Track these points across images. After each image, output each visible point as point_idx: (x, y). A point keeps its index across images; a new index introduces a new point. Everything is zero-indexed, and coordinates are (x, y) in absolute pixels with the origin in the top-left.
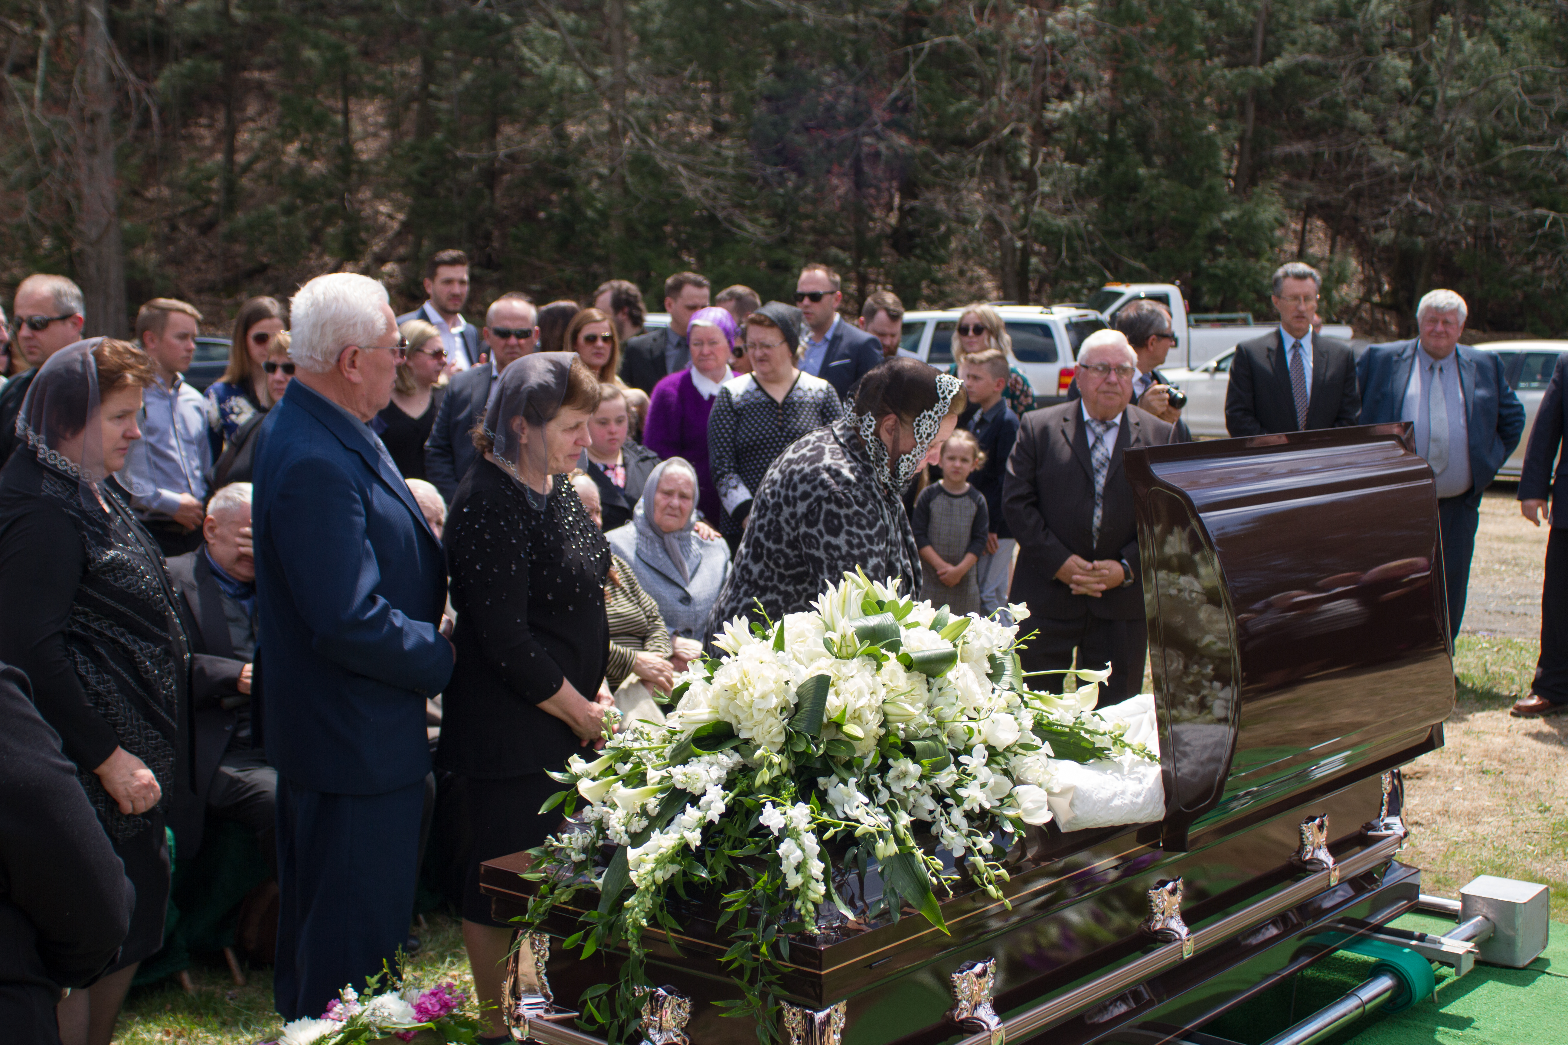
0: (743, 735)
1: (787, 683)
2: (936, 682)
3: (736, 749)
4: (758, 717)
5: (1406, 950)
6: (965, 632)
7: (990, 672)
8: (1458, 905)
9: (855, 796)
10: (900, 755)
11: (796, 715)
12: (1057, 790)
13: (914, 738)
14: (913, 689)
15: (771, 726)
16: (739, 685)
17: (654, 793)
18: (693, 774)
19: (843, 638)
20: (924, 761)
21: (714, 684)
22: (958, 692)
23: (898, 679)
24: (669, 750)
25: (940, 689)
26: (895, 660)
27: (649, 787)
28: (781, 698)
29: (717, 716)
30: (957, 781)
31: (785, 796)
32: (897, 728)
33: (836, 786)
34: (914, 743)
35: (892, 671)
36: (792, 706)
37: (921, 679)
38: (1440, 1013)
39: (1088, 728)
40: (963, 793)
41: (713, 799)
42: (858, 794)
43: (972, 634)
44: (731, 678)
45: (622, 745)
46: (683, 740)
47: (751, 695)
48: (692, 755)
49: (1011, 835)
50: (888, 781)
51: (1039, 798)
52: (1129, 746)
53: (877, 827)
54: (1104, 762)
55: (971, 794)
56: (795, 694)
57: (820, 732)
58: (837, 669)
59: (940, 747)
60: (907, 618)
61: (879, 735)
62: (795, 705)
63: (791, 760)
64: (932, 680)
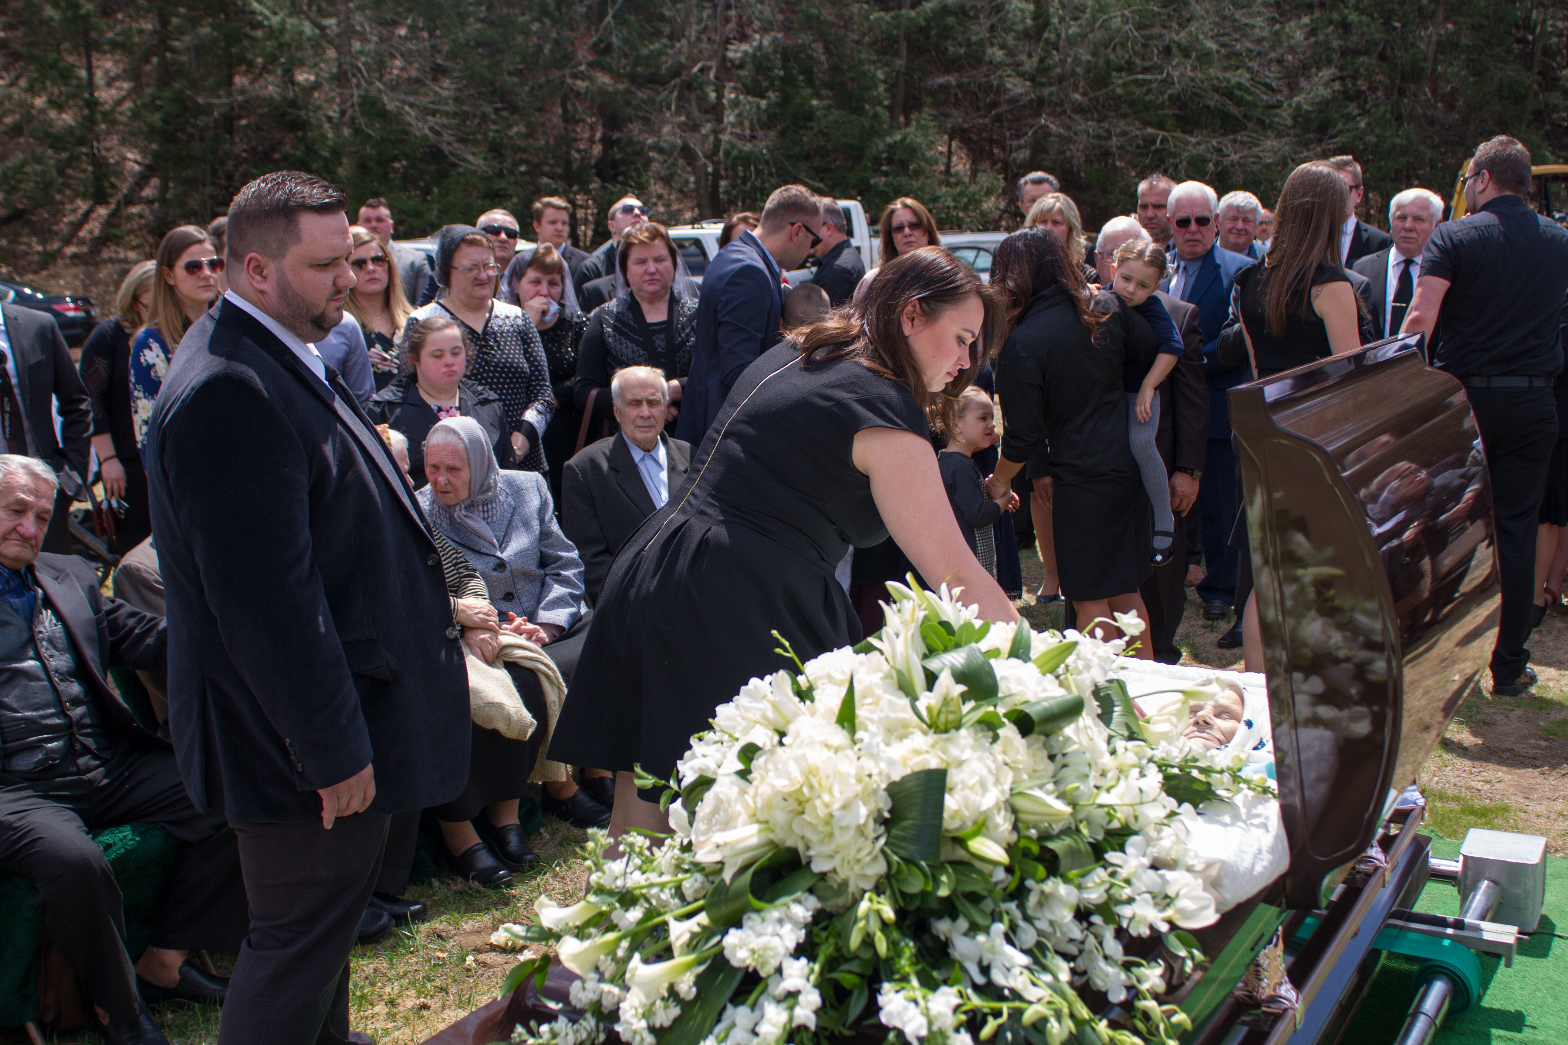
0: (818, 867)
1: (870, 776)
2: (1054, 744)
3: (811, 891)
4: (842, 839)
5: (1446, 942)
6: (1070, 660)
7: (1099, 711)
8: (1456, 866)
9: (1004, 953)
10: (1041, 871)
11: (894, 831)
12: (1199, 867)
13: (1049, 837)
14: (1035, 762)
15: (859, 851)
16: (805, 790)
17: (689, 967)
18: (766, 948)
19: (946, 701)
20: (1073, 873)
21: (755, 783)
22: (1088, 755)
23: (1018, 752)
24: (691, 883)
25: (1064, 755)
26: (1005, 720)
27: (680, 959)
28: (873, 806)
29: (771, 836)
30: (1107, 891)
31: (907, 969)
32: (1028, 828)
33: (966, 934)
34: (1051, 845)
35: (1008, 740)
36: (887, 815)
37: (1040, 745)
38: (1485, 1009)
39: (1202, 764)
40: (1126, 911)
41: (800, 987)
42: (1009, 949)
43: (1080, 664)
44: (790, 779)
45: (619, 883)
46: (728, 881)
47: (827, 806)
48: (747, 909)
49: (1183, 959)
50: (1030, 912)
51: (1200, 893)
52: (1246, 781)
53: (1049, 1003)
54: (1216, 805)
55: (1137, 914)
56: (885, 794)
57: (938, 858)
58: (944, 752)
59: (1082, 846)
60: (981, 643)
61: (1009, 844)
62: (889, 812)
63: (897, 900)
64: (1051, 741)
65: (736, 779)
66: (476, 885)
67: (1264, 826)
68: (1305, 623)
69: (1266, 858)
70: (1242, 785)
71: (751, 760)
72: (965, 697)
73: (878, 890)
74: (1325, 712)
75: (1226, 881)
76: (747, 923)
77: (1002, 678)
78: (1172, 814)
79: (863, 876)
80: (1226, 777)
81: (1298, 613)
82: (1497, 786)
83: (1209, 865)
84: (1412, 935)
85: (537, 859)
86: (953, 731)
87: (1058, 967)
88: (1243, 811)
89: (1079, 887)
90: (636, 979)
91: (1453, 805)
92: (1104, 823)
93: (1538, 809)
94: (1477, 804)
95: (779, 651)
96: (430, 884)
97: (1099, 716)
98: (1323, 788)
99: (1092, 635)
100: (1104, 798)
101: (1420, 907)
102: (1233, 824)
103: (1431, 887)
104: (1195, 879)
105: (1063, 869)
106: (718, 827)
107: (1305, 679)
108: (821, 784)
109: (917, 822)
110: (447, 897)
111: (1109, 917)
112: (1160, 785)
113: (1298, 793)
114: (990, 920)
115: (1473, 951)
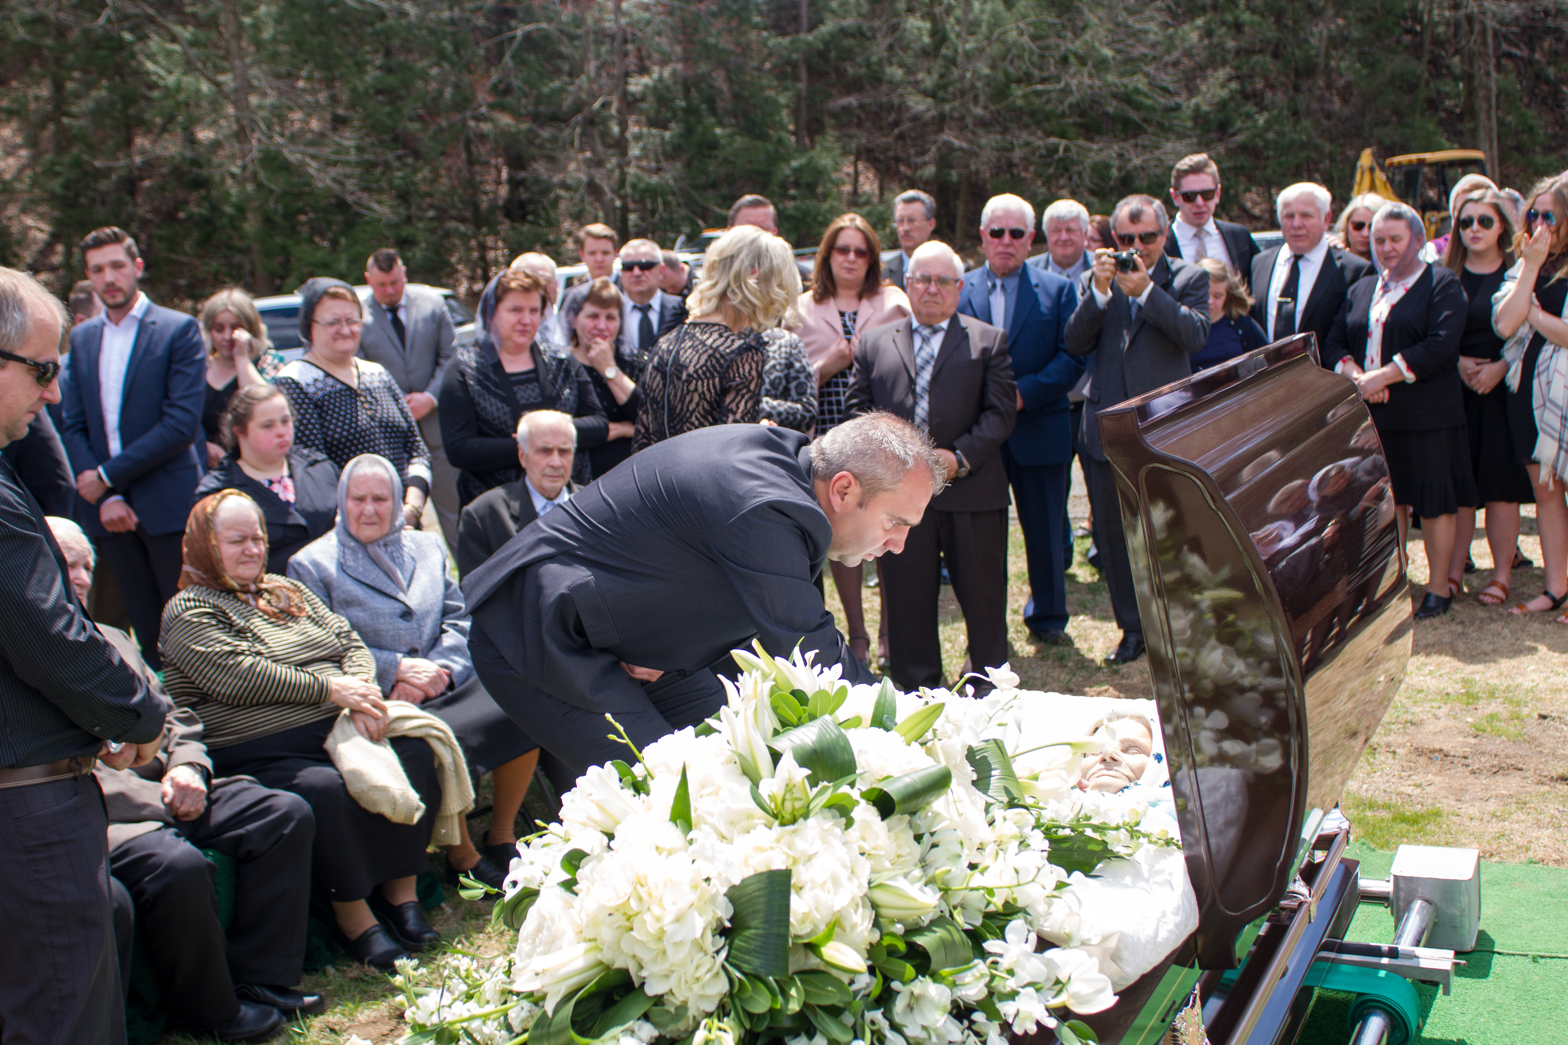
0: (652, 990)
1: (708, 880)
2: (921, 821)
3: (646, 1017)
4: (675, 956)
5: (1382, 973)
6: (937, 724)
7: (975, 777)
8: (1387, 887)
10: (909, 970)
11: (737, 942)
12: (1095, 941)
13: (919, 929)
14: (898, 846)
15: (698, 967)
16: (633, 904)
19: (789, 788)
20: (945, 971)
21: (581, 895)
22: (959, 833)
23: (878, 837)
24: (518, 1012)
25: (932, 834)
26: (863, 802)
28: (711, 915)
29: (600, 956)
30: (988, 985)
32: (893, 922)
34: (920, 940)
35: (865, 823)
36: (728, 924)
37: (905, 825)
38: (1425, 1039)
39: (1095, 821)
40: (1007, 1009)
43: (949, 728)
44: (616, 892)
45: (435, 1019)
46: (550, 1014)
47: (658, 919)
50: (898, 1019)
51: (1095, 973)
52: (1144, 836)
54: (1115, 863)
55: (1022, 1009)
56: (726, 899)
57: (786, 969)
58: (790, 848)
59: (956, 936)
60: (838, 712)
61: (871, 944)
62: (730, 920)
63: (742, 1025)
64: (917, 820)
65: (561, 891)
66: (373, 970)
67: (1169, 884)
68: (1204, 652)
69: (1172, 920)
70: (1142, 840)
71: (577, 868)
72: (813, 781)
73: (722, 1011)
74: (1232, 747)
75: (1125, 954)
77: (860, 751)
78: (1060, 886)
79: (703, 997)
80: (1123, 834)
81: (1196, 644)
82: (1428, 789)
83: (1106, 938)
84: (1343, 968)
85: (438, 937)
86: (801, 820)
88: (1145, 869)
89: (954, 985)
91: (1384, 814)
92: (983, 906)
93: (1471, 811)
94: (1408, 811)
95: (612, 737)
96: (325, 973)
97: (974, 783)
98: (1232, 833)
100: (977, 879)
101: (1351, 937)
102: (1134, 885)
103: (1363, 911)
104: (1090, 956)
105: (933, 966)
106: (540, 949)
107: (1208, 714)
108: (650, 895)
109: (761, 931)
110: (342, 986)
111: (993, 1014)
112: (1045, 854)
113: (1203, 842)
114: (851, 1036)
115: (1409, 980)
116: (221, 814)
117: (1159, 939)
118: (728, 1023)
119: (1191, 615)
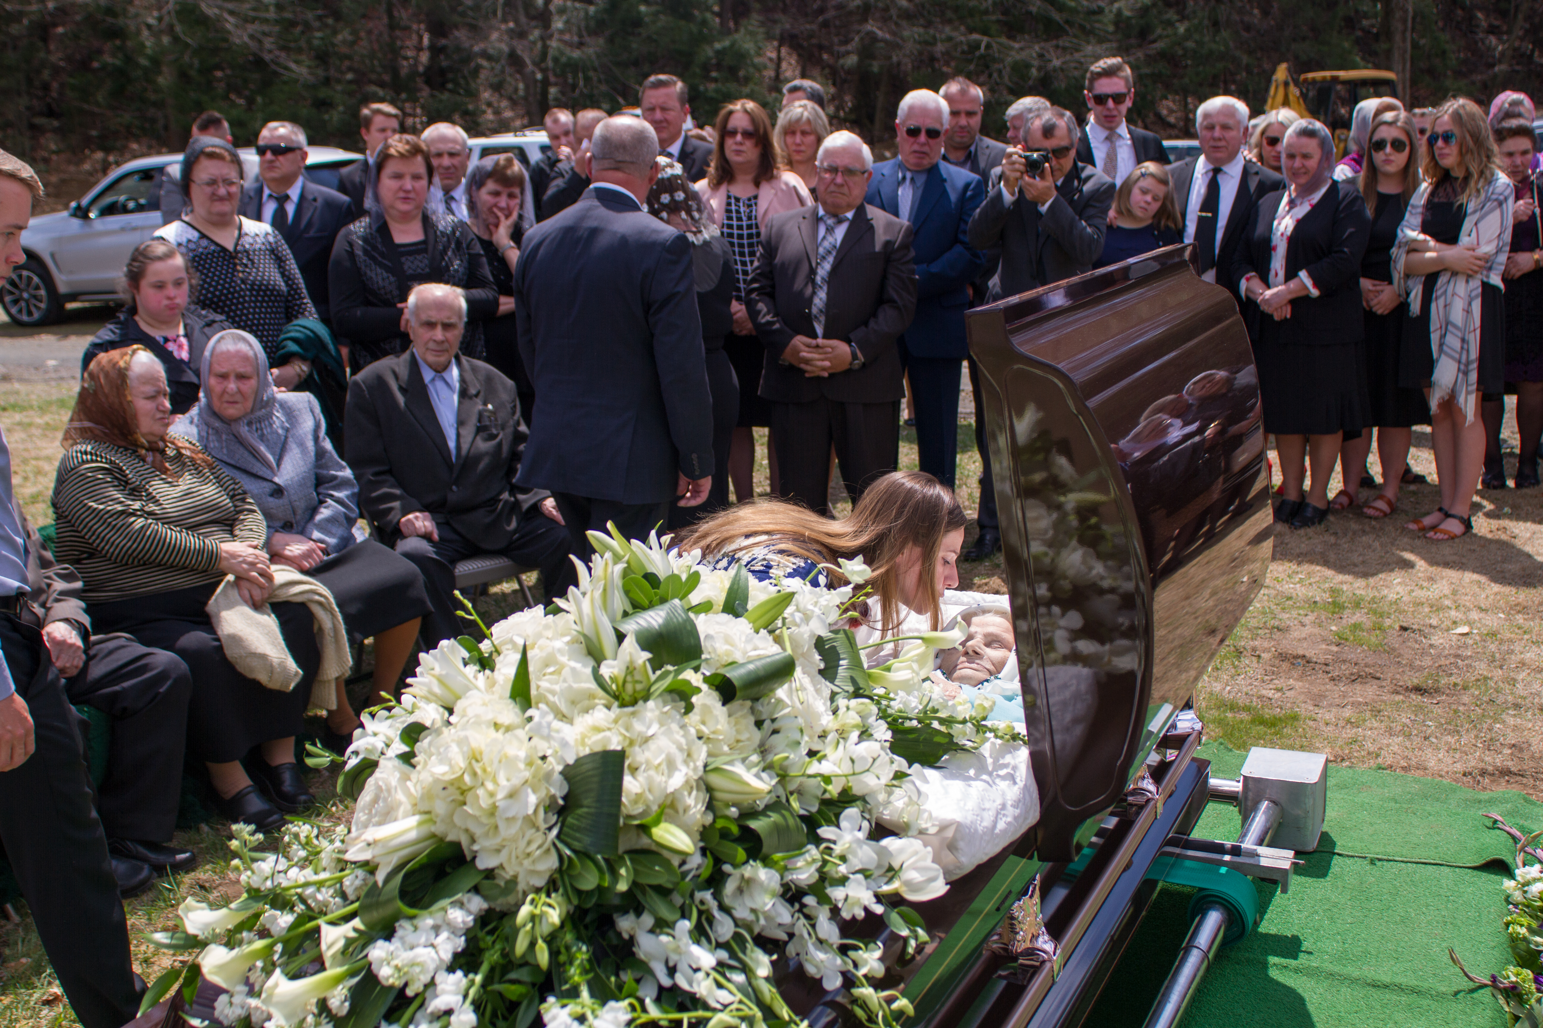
0: (483, 863)
1: (544, 758)
2: (763, 708)
3: (476, 890)
4: (507, 832)
5: (1223, 870)
6: (787, 613)
7: (822, 666)
8: (1236, 786)
9: (690, 954)
10: (741, 854)
11: (570, 820)
12: (933, 830)
13: (753, 814)
14: (738, 732)
15: (529, 843)
16: (467, 778)
17: (338, 980)
18: (413, 964)
19: (630, 670)
20: (777, 856)
21: (418, 768)
22: (800, 720)
23: (717, 722)
24: (353, 881)
25: (773, 720)
26: (704, 687)
27: (333, 971)
28: (543, 793)
29: (433, 829)
30: (820, 870)
31: (577, 978)
32: (728, 805)
33: (652, 931)
34: (754, 824)
35: (706, 709)
36: (561, 802)
37: (746, 710)
38: (1261, 934)
39: (942, 714)
40: (837, 894)
41: (453, 1006)
42: (695, 950)
44: (451, 766)
45: (269, 884)
46: (380, 884)
47: (492, 795)
48: (397, 916)
49: (905, 940)
50: (727, 901)
51: (928, 862)
52: (991, 730)
53: (738, 1010)
54: (960, 755)
55: (851, 894)
56: (561, 777)
57: (616, 848)
58: (627, 730)
59: (791, 821)
60: (690, 596)
61: (704, 826)
62: (564, 798)
63: (569, 900)
64: (759, 706)
65: (397, 762)
67: (1012, 778)
68: (1064, 553)
69: (1011, 812)
70: (989, 735)
71: (416, 741)
72: (656, 664)
73: (551, 887)
74: (1085, 647)
75: (961, 844)
76: (400, 933)
77: (707, 637)
78: (899, 776)
79: (533, 872)
80: (969, 728)
81: (1056, 544)
82: (1288, 694)
83: (943, 828)
84: (1188, 863)
85: (312, 799)
86: (641, 702)
87: (758, 963)
88: (990, 761)
89: (785, 869)
90: (275, 999)
91: (1244, 716)
92: (819, 793)
93: (1327, 716)
94: (1267, 713)
96: (198, 830)
97: (821, 672)
98: (1079, 730)
99: (815, 583)
100: (815, 767)
101: (1198, 834)
102: (977, 778)
103: (1212, 809)
104: (925, 846)
105: (765, 850)
106: (376, 819)
107: (1063, 615)
108: (484, 770)
109: (592, 810)
110: (214, 844)
111: (824, 899)
112: (888, 744)
113: (1048, 738)
114: (679, 915)
115: (1250, 878)
116: (97, 671)
117: (997, 831)
118: (555, 899)
119: (1055, 516)
